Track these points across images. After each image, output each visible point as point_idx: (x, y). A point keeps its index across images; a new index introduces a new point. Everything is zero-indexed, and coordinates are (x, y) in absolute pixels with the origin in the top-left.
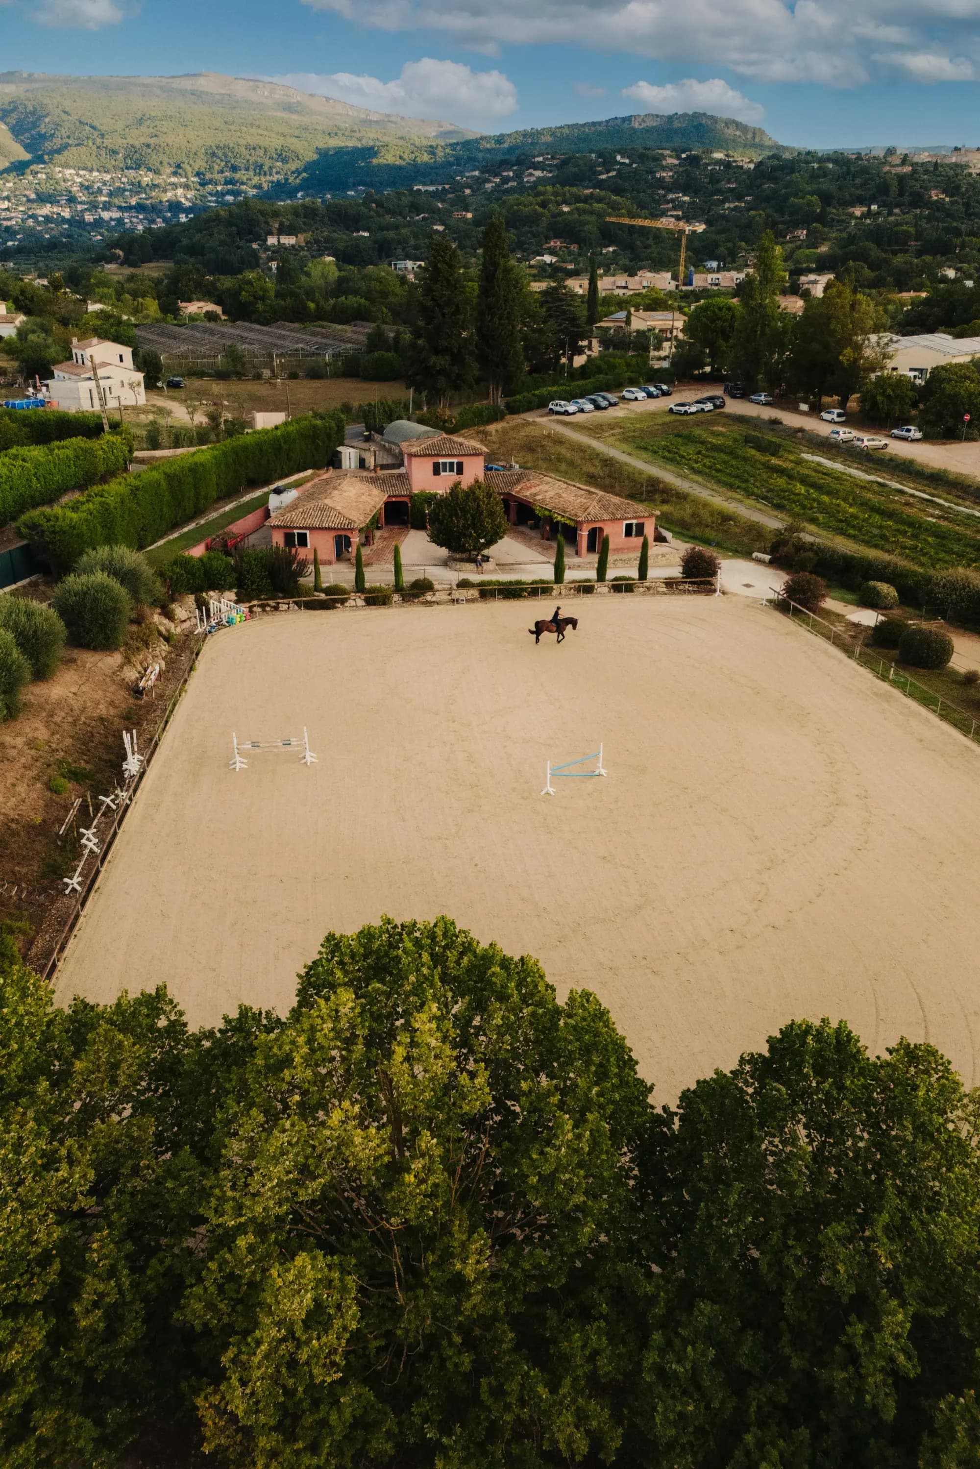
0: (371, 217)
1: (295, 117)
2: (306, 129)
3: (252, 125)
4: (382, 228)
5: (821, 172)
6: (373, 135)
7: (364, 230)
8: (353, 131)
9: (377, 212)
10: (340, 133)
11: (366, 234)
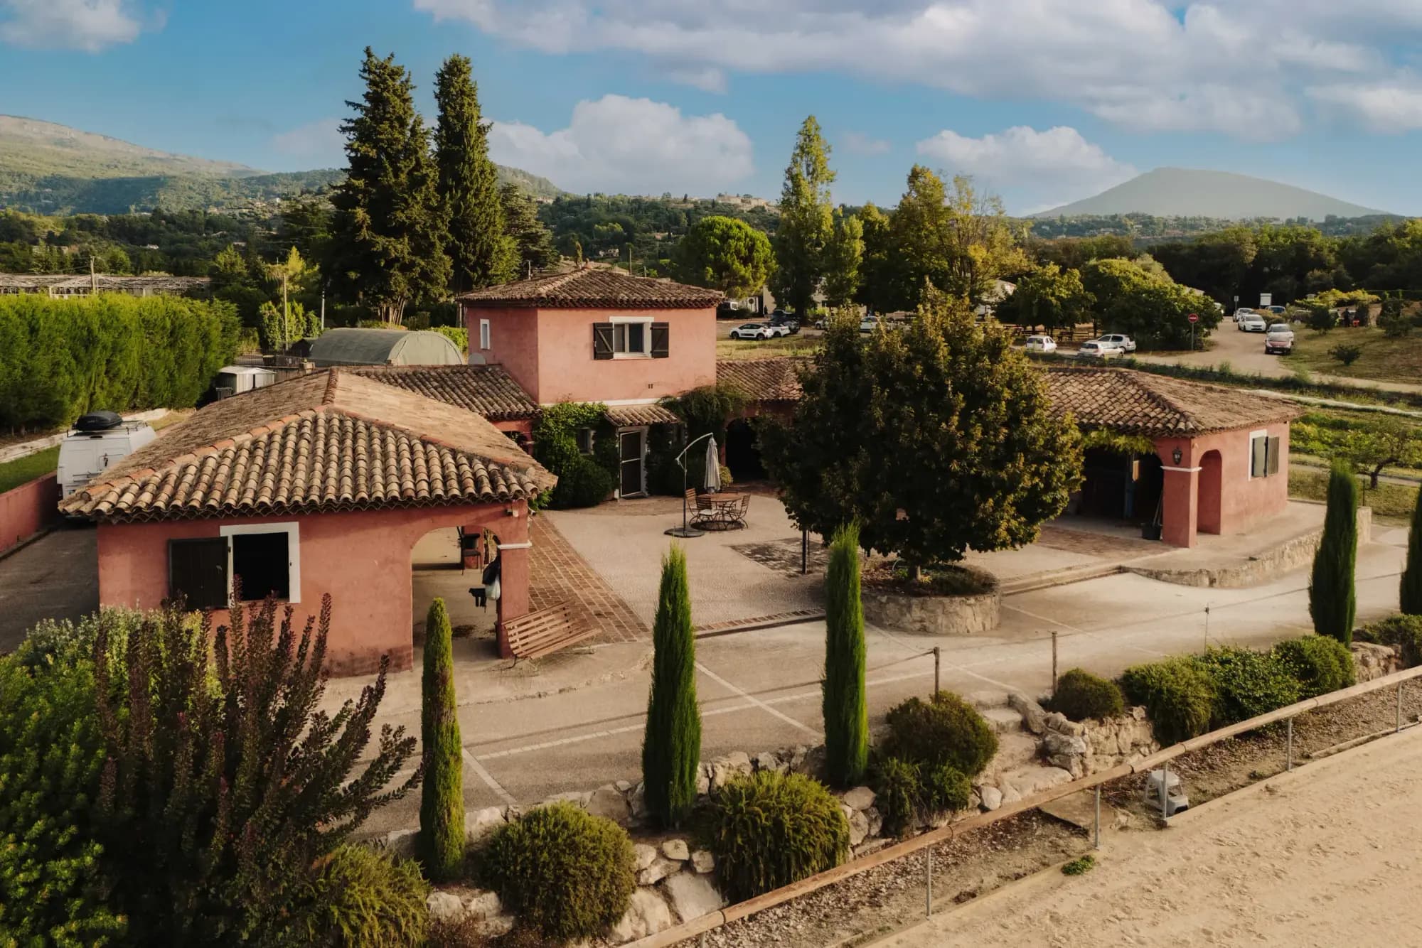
0: (162, 232)
1: (67, 150)
2: (80, 160)
3: (17, 155)
4: (173, 242)
5: (614, 207)
6: (160, 169)
7: (153, 244)
8: (134, 164)
9: (167, 228)
10: (120, 166)
11: (155, 247)
